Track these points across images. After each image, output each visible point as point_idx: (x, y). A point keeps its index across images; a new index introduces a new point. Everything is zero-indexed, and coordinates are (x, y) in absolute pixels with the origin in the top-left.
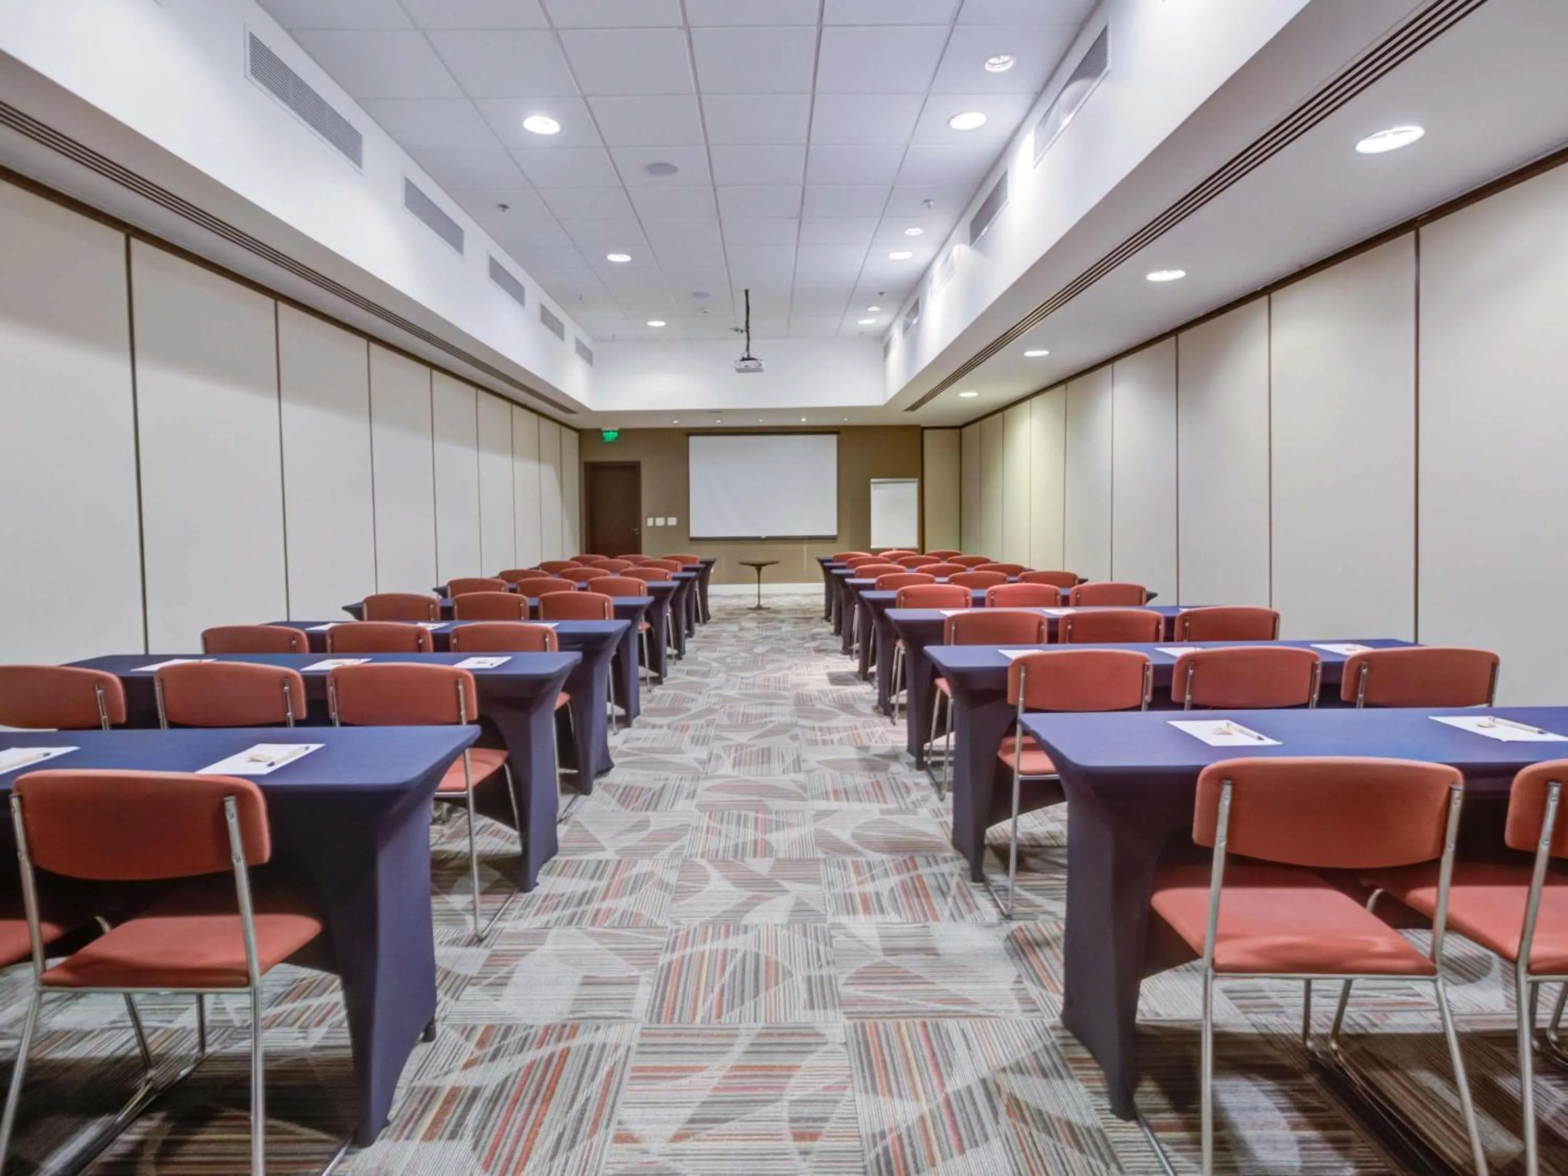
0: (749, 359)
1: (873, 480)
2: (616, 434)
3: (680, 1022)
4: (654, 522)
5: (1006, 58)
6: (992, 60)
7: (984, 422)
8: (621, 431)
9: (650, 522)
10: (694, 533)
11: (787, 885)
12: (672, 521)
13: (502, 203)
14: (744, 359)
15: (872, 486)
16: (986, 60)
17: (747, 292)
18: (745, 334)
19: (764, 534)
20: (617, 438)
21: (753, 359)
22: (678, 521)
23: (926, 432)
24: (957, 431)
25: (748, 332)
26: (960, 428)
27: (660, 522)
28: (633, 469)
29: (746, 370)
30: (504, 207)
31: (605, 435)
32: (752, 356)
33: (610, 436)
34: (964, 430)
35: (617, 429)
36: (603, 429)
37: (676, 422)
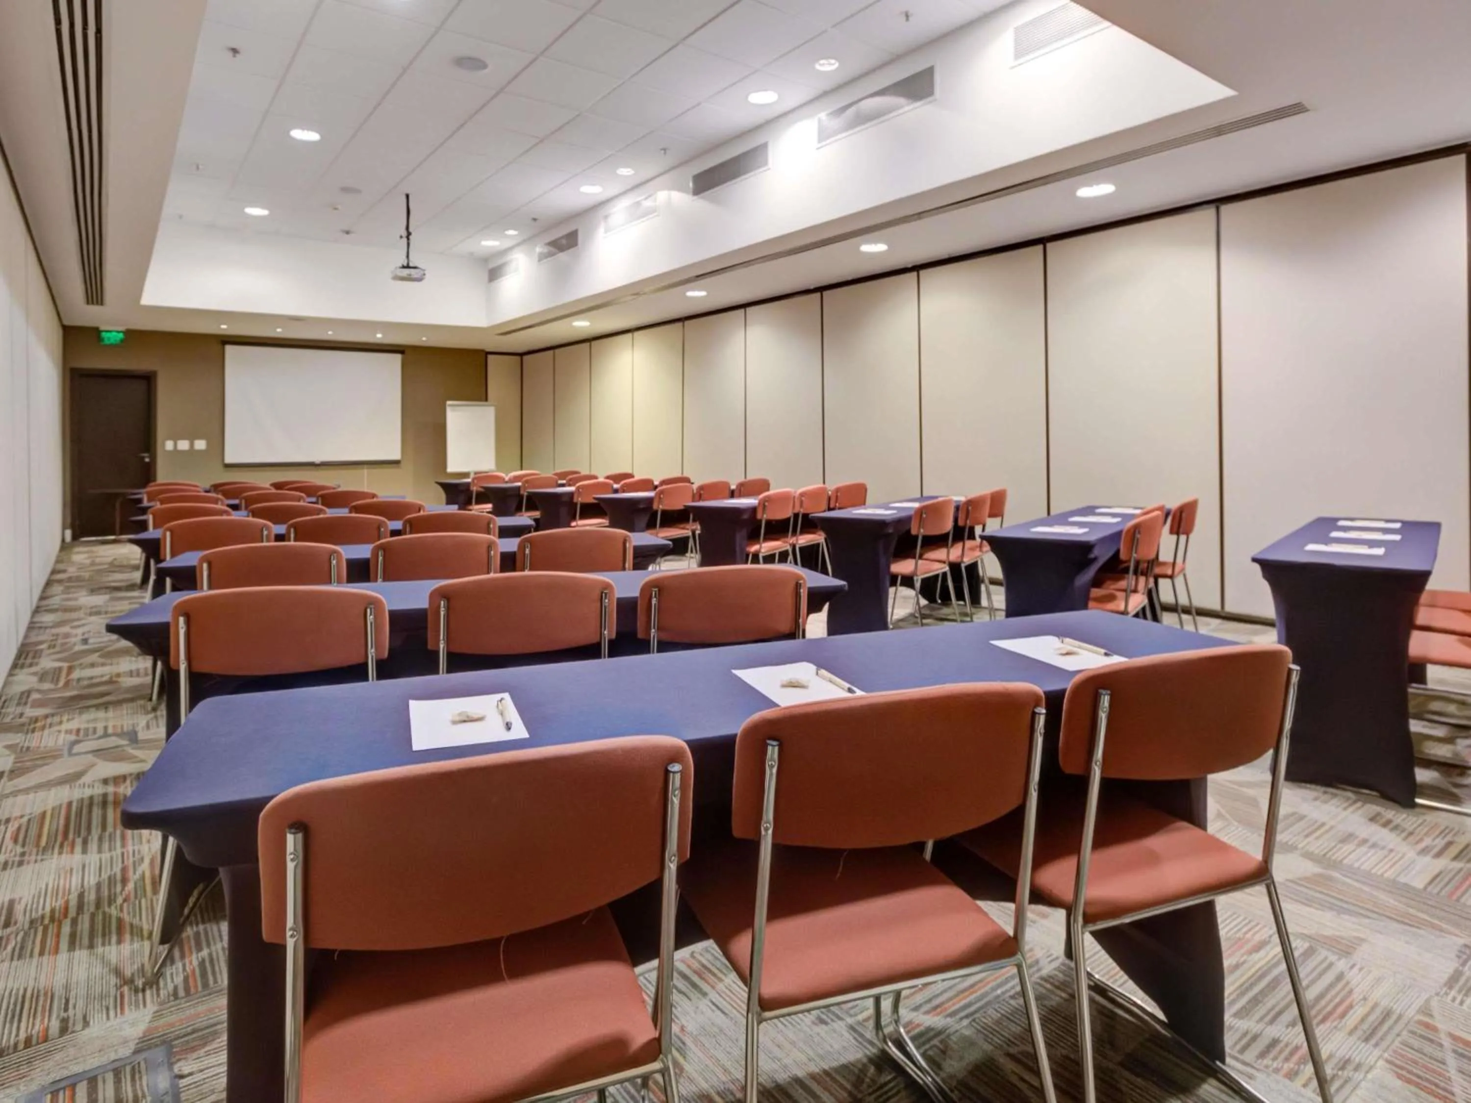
0: (408, 267)
1: (449, 403)
2: (121, 336)
4: (175, 445)
5: (833, 61)
6: (822, 62)
7: (557, 351)
8: (131, 334)
9: (169, 445)
10: (228, 460)
12: (200, 445)
13: (235, 47)
14: (403, 267)
15: (448, 408)
16: (818, 60)
17: (407, 196)
18: (405, 240)
19: (318, 458)
20: (122, 341)
21: (415, 268)
22: (208, 444)
23: (490, 357)
24: (518, 358)
25: (408, 237)
26: (521, 355)
27: (183, 445)
28: (148, 379)
29: (409, 279)
30: (235, 51)
31: (104, 335)
33: (113, 337)
34: (525, 358)
35: (123, 328)
36: (102, 328)
37: (224, 327)
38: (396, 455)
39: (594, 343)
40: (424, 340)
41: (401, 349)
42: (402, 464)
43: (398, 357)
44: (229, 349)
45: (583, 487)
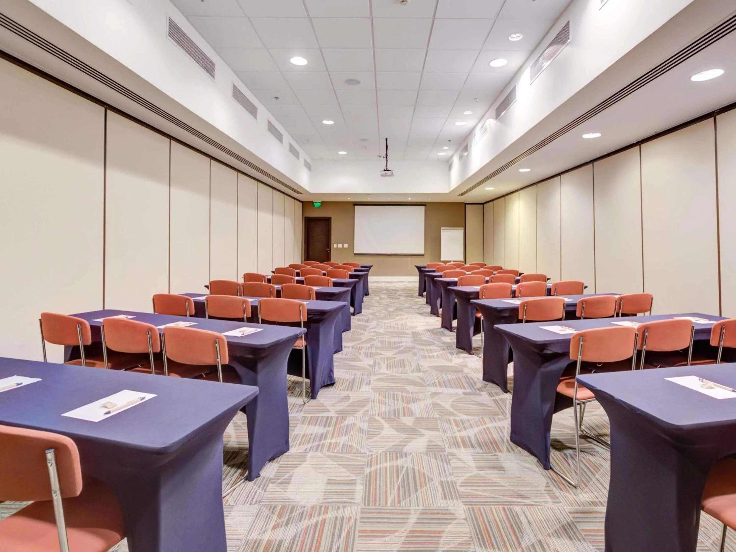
0: (387, 170)
1: (442, 228)
2: (320, 204)
3: (380, 505)
4: (337, 246)
5: (519, 35)
6: (513, 36)
7: (495, 201)
8: (323, 203)
9: (335, 246)
10: (356, 252)
11: (423, 431)
12: (346, 246)
13: (277, 96)
14: (385, 170)
15: (442, 231)
16: (509, 35)
17: (386, 140)
18: (385, 158)
19: (389, 252)
20: (320, 206)
22: (348, 246)
23: (467, 205)
24: (482, 205)
25: (387, 157)
26: (483, 204)
27: (340, 246)
28: (328, 220)
29: (386, 175)
30: (277, 98)
31: (315, 204)
32: (389, 169)
33: (317, 205)
34: (485, 205)
35: (321, 201)
36: (314, 202)
37: (349, 199)
38: (422, 252)
39: (507, 197)
40: (429, 200)
41: (424, 204)
42: (425, 256)
43: (423, 207)
44: (356, 207)
45: (446, 273)
